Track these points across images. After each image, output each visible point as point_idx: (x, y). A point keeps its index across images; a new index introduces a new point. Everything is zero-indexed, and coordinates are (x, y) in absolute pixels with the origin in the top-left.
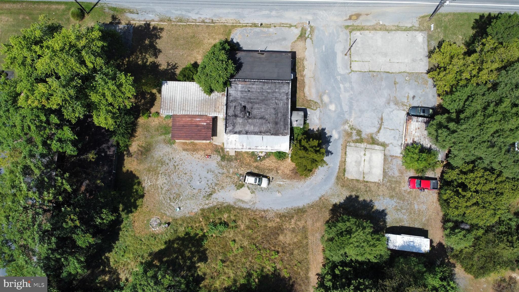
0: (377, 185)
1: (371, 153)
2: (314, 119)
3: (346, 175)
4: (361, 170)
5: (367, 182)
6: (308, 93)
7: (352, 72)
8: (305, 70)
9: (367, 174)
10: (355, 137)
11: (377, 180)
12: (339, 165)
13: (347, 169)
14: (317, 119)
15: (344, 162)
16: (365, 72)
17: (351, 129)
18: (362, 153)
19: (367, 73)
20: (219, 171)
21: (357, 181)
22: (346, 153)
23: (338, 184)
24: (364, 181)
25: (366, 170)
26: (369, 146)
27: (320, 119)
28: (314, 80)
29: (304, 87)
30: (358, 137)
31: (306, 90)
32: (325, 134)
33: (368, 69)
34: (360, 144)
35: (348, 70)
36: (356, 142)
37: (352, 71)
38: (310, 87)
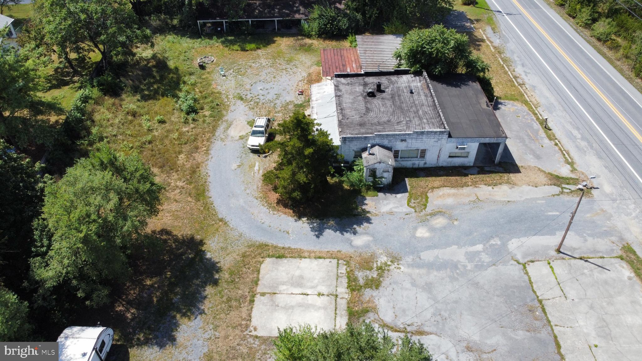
0: (244, 322)
1: (325, 308)
2: (387, 204)
3: (268, 260)
4: (282, 288)
5: (252, 301)
6: (441, 194)
7: (521, 266)
8: (490, 188)
9: (272, 300)
10: (361, 275)
11: (255, 322)
12: (293, 247)
13: (285, 261)
14: (391, 209)
15: (299, 254)
16: (534, 292)
17: (380, 268)
18: (324, 289)
19: (533, 296)
21: (256, 282)
22: (320, 258)
23: (249, 247)
24: (254, 296)
25: (281, 299)
26: (343, 304)
27: (391, 213)
28: (474, 202)
29: (453, 186)
30: (362, 282)
31: (447, 191)
32: (360, 223)
33: (546, 297)
34: (346, 285)
35: (523, 258)
36: (349, 278)
37: (524, 265)
38: (454, 195)
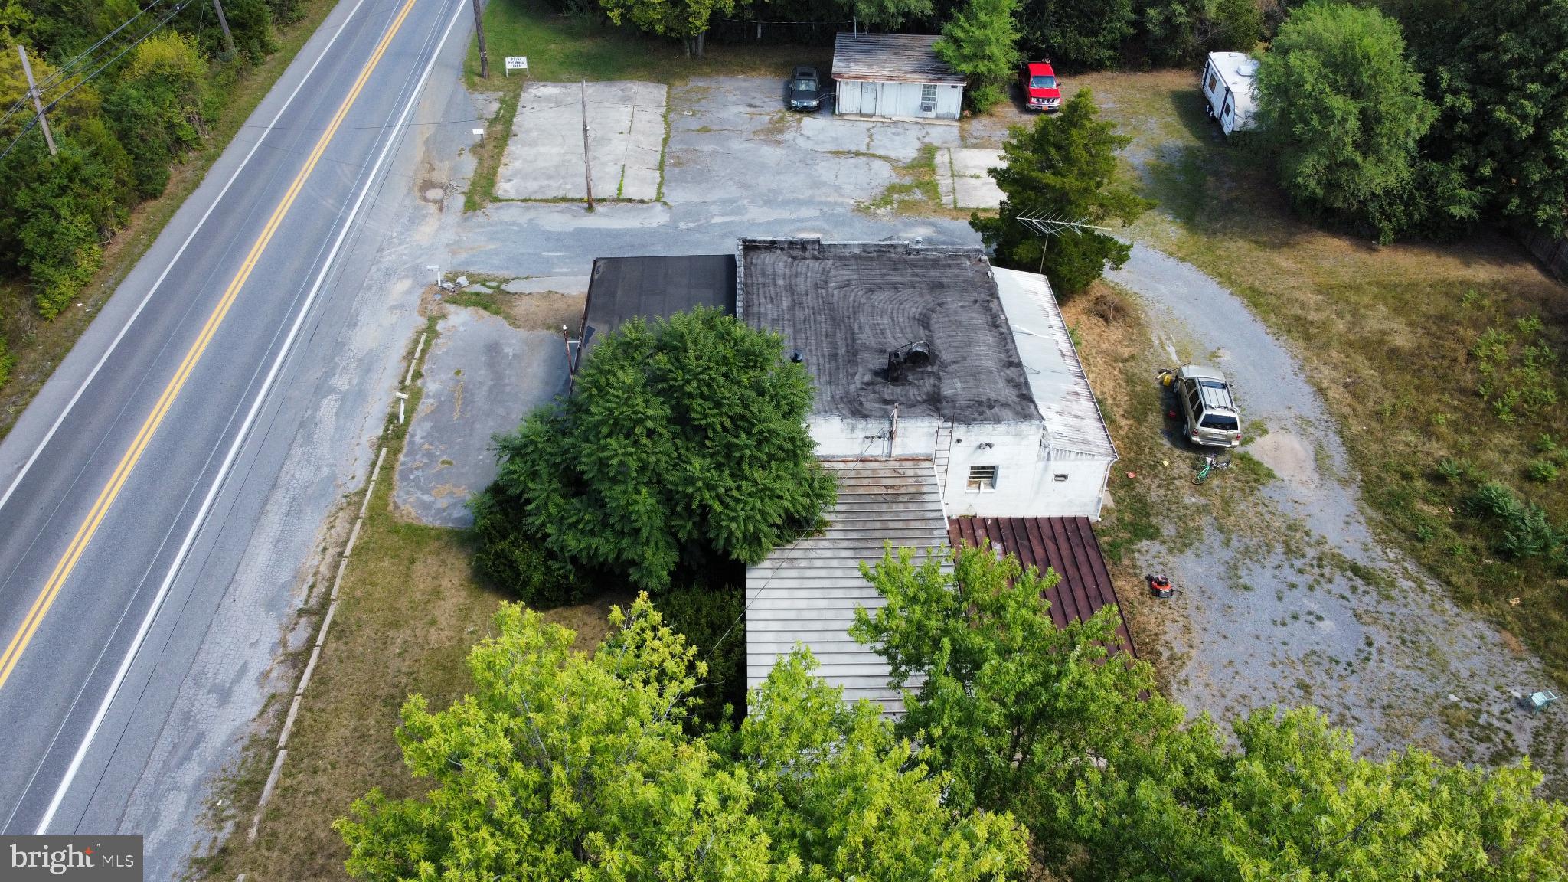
7: (663, 199)
10: (917, 196)
17: (888, 202)
19: (667, 173)
20: (1216, 544)
26: (942, 172)
30: (916, 190)
33: (649, 172)
34: (940, 187)
35: (652, 207)
36: (936, 193)
37: (658, 200)
